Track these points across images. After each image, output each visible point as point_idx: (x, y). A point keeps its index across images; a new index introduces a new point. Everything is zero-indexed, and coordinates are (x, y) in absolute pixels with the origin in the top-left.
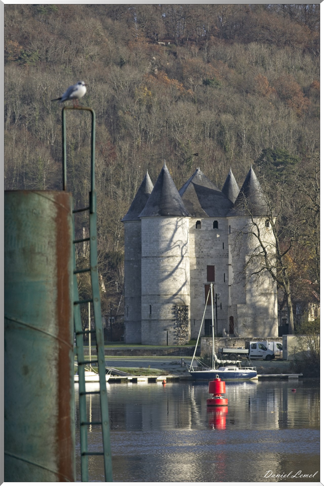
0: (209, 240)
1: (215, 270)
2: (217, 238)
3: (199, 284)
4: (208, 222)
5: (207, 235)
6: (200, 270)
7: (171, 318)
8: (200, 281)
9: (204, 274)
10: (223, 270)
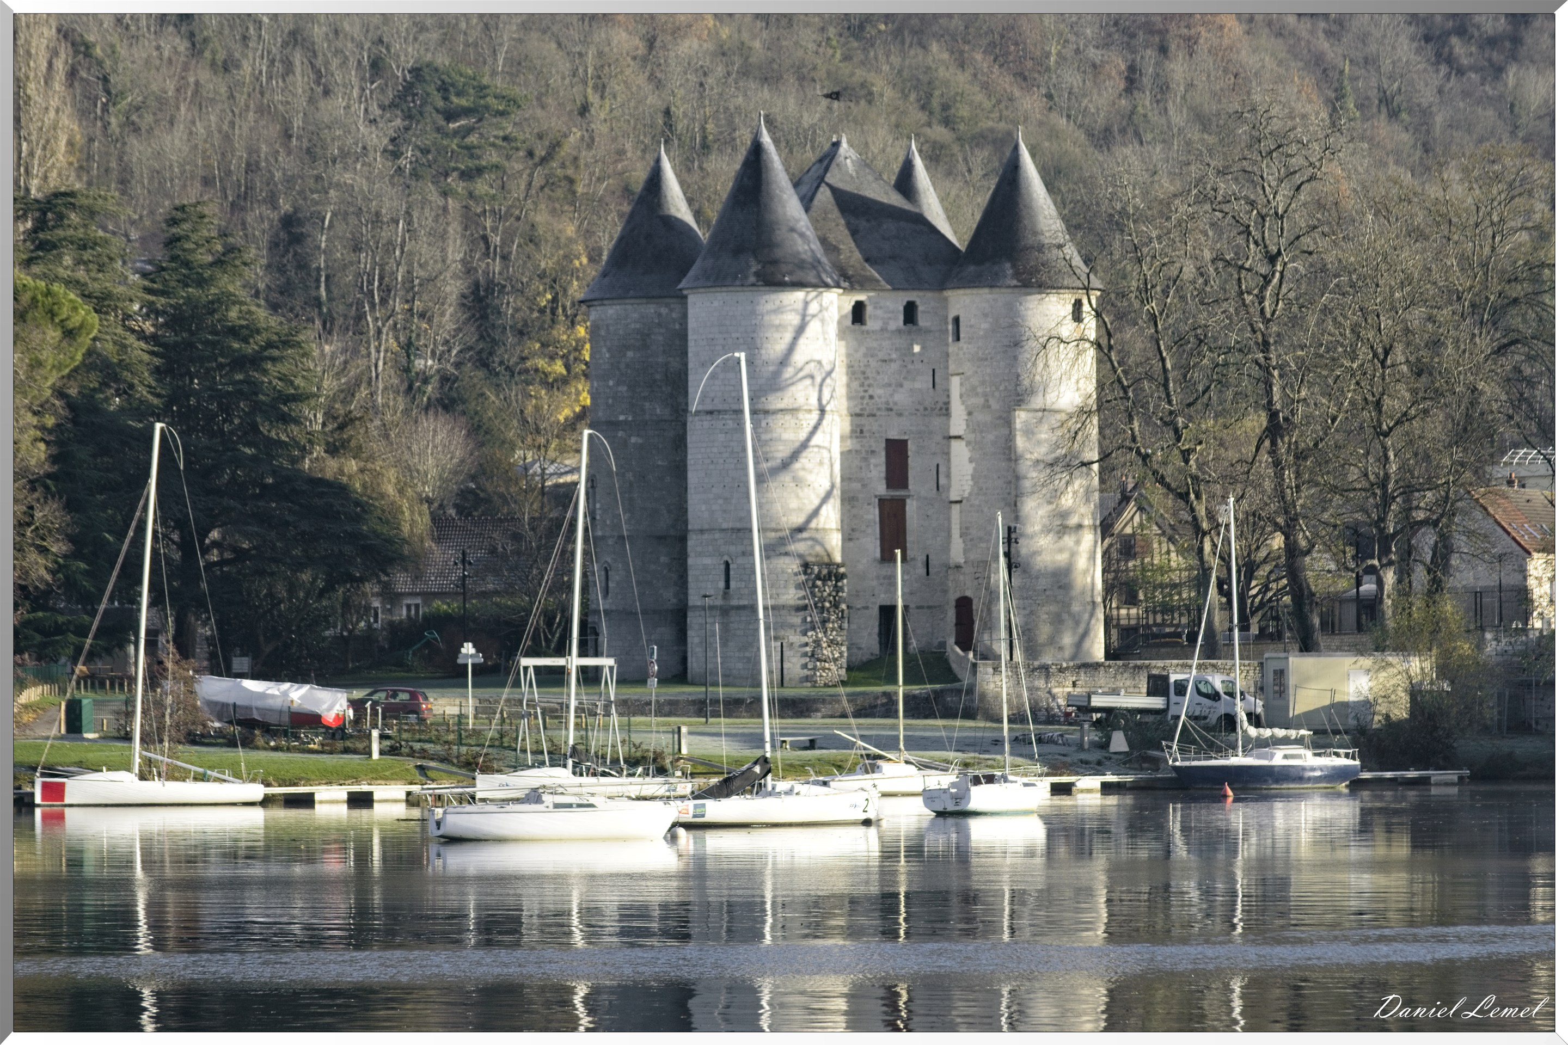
0: (891, 360)
1: (910, 453)
2: (914, 354)
3: (861, 496)
4: (888, 304)
5: (886, 344)
6: (864, 455)
7: (792, 602)
8: (864, 486)
9: (876, 466)
10: (934, 454)
